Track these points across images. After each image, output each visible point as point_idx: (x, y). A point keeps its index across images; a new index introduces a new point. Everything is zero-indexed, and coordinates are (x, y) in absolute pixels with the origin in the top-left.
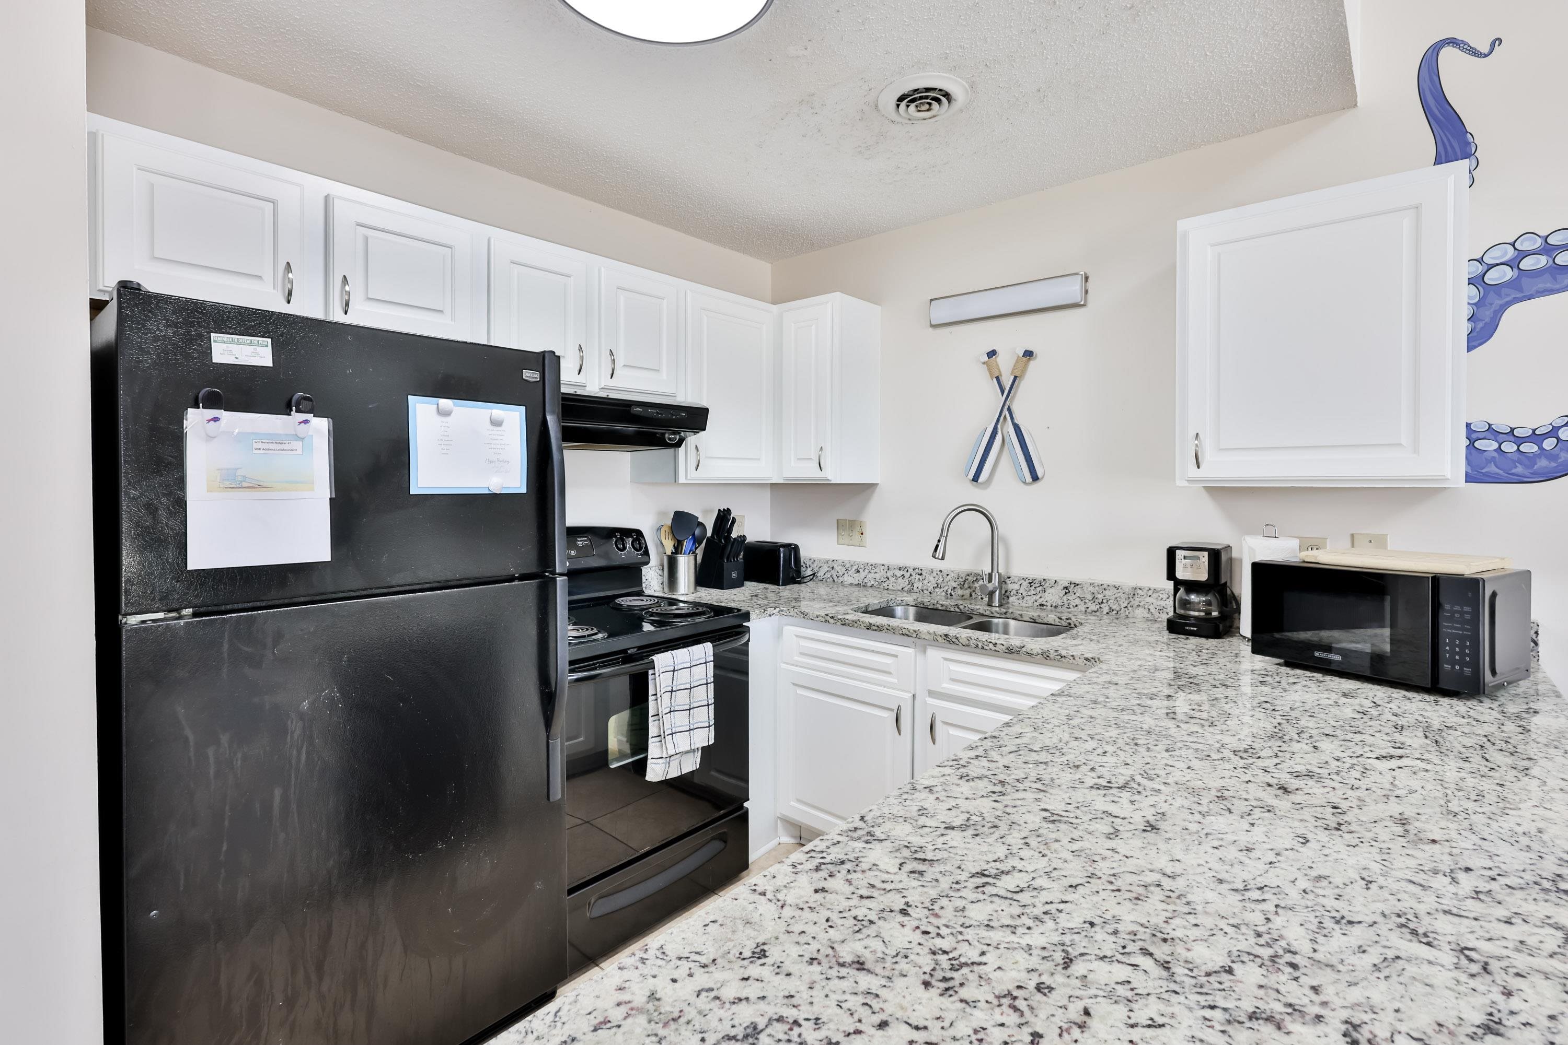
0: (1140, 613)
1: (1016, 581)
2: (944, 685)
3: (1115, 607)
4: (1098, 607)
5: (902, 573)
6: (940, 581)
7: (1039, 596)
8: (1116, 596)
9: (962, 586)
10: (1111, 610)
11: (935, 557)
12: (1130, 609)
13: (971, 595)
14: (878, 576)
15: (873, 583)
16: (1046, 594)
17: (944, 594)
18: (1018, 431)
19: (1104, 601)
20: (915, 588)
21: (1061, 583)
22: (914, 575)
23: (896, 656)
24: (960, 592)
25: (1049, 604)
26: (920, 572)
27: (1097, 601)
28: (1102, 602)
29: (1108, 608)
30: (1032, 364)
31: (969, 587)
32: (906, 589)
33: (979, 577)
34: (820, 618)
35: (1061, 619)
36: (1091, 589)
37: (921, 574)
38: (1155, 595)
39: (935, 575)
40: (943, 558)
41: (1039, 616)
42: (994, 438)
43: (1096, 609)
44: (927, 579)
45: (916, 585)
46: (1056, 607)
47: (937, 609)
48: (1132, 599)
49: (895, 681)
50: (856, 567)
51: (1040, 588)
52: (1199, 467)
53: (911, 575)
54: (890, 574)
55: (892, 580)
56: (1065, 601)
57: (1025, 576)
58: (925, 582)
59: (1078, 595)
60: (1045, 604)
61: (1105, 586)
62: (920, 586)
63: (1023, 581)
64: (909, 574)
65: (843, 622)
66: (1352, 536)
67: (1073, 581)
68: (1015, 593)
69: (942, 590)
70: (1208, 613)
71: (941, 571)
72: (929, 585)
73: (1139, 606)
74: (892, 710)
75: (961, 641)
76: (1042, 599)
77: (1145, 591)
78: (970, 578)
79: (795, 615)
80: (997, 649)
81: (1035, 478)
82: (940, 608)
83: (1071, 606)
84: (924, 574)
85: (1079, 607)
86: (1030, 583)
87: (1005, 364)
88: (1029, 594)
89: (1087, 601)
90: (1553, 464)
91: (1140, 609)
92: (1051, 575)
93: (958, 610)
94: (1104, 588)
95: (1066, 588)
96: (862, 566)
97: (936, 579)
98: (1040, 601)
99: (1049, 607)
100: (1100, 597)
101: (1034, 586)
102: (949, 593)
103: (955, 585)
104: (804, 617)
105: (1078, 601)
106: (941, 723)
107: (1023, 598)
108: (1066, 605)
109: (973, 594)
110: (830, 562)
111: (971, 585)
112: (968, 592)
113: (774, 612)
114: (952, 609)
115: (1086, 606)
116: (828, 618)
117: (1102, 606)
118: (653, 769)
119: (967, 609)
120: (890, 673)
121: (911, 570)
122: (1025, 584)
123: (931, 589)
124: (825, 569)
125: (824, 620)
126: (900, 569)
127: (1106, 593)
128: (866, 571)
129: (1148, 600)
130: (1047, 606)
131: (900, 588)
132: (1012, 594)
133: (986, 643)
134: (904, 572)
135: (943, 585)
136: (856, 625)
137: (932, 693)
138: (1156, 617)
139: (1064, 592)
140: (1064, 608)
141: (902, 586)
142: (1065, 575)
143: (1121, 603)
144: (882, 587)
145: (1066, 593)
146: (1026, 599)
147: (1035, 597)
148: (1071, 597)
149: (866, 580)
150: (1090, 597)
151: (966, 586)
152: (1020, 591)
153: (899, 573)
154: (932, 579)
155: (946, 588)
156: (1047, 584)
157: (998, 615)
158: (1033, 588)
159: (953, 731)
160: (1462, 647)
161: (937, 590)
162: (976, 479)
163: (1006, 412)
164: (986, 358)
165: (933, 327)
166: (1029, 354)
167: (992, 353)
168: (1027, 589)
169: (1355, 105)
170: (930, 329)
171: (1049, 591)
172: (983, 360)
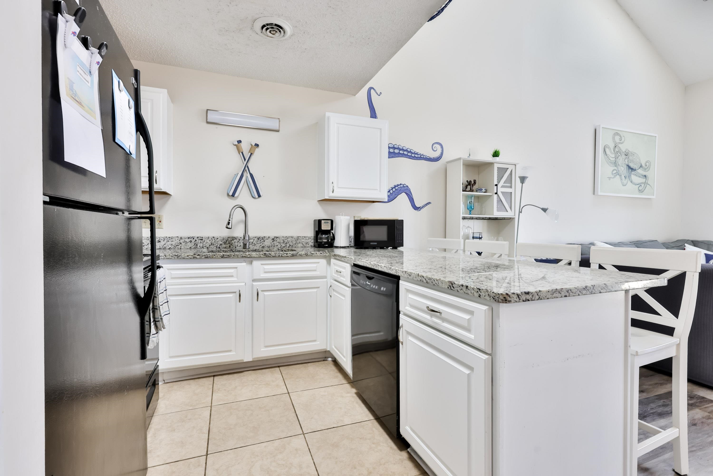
0: (300, 245)
1: (253, 238)
2: (262, 275)
3: (291, 244)
4: (285, 245)
5: (190, 240)
6: (213, 242)
7: (262, 243)
8: (292, 240)
9: (225, 243)
10: (290, 245)
11: (227, 228)
12: (297, 244)
13: (230, 247)
14: (173, 243)
15: (171, 247)
16: (265, 242)
17: (215, 247)
18: (251, 175)
19: (288, 242)
20: (198, 247)
21: (271, 238)
22: (198, 240)
23: (236, 268)
24: (224, 246)
25: (266, 246)
26: (201, 239)
27: (285, 243)
28: (287, 243)
29: (289, 245)
30: (257, 150)
31: (229, 243)
32: (193, 247)
33: (234, 238)
36: (283, 239)
37: (202, 240)
38: (305, 239)
39: (210, 239)
40: (231, 228)
42: (242, 178)
43: (284, 246)
44: (205, 242)
45: (199, 245)
46: (269, 247)
48: (297, 241)
49: (236, 279)
51: (262, 240)
52: (333, 193)
53: (196, 240)
54: (181, 241)
55: (183, 244)
56: (273, 244)
57: (256, 236)
58: (204, 243)
59: (278, 241)
60: (265, 246)
61: (288, 237)
62: (201, 245)
63: (255, 238)
64: (194, 240)
67: (276, 236)
68: (251, 243)
69: (214, 246)
70: (328, 240)
71: (214, 237)
72: (207, 244)
73: (299, 243)
74: (235, 292)
75: (272, 255)
76: (263, 245)
77: (302, 237)
78: (229, 239)
79: (171, 257)
80: (288, 255)
81: (259, 196)
83: (275, 246)
84: (204, 239)
85: (278, 246)
86: (258, 239)
87: (245, 147)
88: (258, 243)
89: (281, 243)
91: (300, 244)
92: (267, 235)
94: (287, 238)
95: (273, 239)
96: (162, 239)
97: (211, 241)
98: (262, 245)
99: (266, 247)
100: (286, 241)
101: (260, 239)
102: (218, 247)
103: (221, 243)
104: (178, 258)
105: (278, 244)
107: (255, 245)
108: (273, 246)
109: (231, 246)
111: (230, 242)
112: (228, 245)
115: (281, 245)
117: (286, 244)
120: (232, 276)
121: (195, 238)
122: (256, 239)
123: (208, 246)
125: (192, 257)
126: (189, 238)
127: (288, 239)
128: (165, 241)
129: (303, 240)
130: (265, 247)
131: (189, 248)
133: (283, 254)
134: (192, 239)
135: (215, 243)
137: (254, 280)
138: (305, 246)
139: (272, 241)
140: (272, 247)
141: (190, 246)
142: (272, 235)
143: (293, 243)
144: (177, 248)
145: (273, 241)
146: (256, 245)
147: (260, 244)
148: (275, 242)
149: (165, 246)
150: (282, 241)
151: (227, 243)
153: (188, 240)
154: (208, 241)
155: (217, 245)
156: (265, 238)
158: (259, 240)
159: (266, 293)
161: (211, 246)
162: (233, 195)
163: (247, 168)
164: (237, 143)
165: (208, 123)
166: (257, 145)
167: (239, 142)
168: (257, 241)
169: (355, 95)
170: (205, 124)
171: (266, 241)
172: (235, 144)
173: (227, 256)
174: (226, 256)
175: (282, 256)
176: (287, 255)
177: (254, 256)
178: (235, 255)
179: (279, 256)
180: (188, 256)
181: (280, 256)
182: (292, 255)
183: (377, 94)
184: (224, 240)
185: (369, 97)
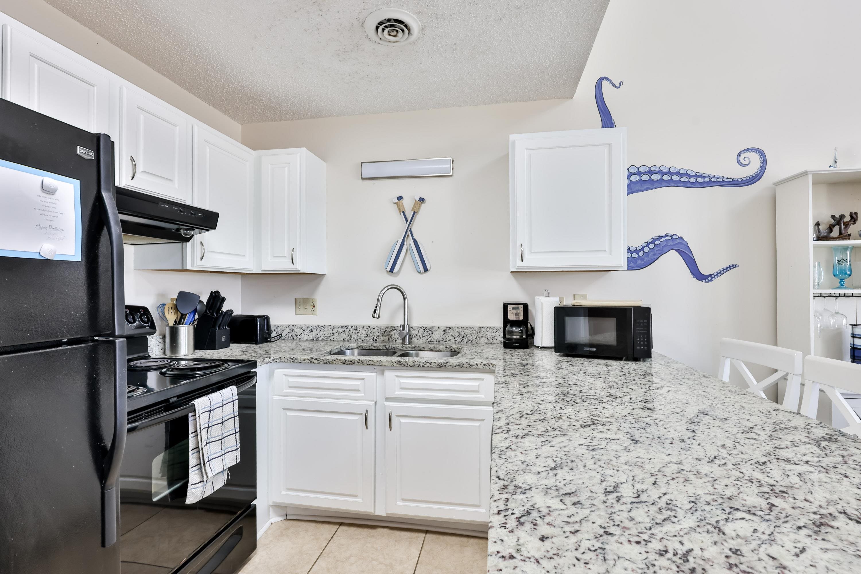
0: (483, 340)
1: (416, 329)
2: (397, 393)
3: (470, 338)
4: (462, 339)
5: (343, 330)
6: (369, 333)
7: (429, 336)
8: (471, 332)
9: (383, 335)
10: (469, 340)
11: (374, 317)
12: (478, 339)
13: (389, 339)
14: (326, 333)
15: (323, 337)
16: (434, 334)
17: (371, 340)
18: (416, 243)
19: (465, 336)
20: (352, 339)
21: (441, 328)
22: (351, 330)
23: (363, 379)
24: (382, 338)
25: (435, 340)
26: (355, 328)
27: (461, 336)
28: (464, 337)
29: (467, 339)
30: (423, 206)
31: (388, 335)
32: (346, 339)
33: (393, 328)
34: (306, 361)
35: (446, 347)
36: (458, 330)
37: (356, 330)
38: (490, 331)
39: (366, 329)
40: (379, 318)
41: (434, 347)
42: (403, 247)
43: (460, 341)
44: (360, 332)
45: (353, 337)
46: (439, 342)
47: (371, 349)
48: (479, 334)
49: (363, 395)
50: (310, 328)
51: (430, 332)
52: (522, 261)
53: (349, 331)
54: (334, 331)
55: (336, 334)
56: (444, 338)
57: (421, 326)
58: (359, 334)
59: (451, 334)
60: (433, 340)
61: (465, 328)
62: (356, 337)
64: (348, 330)
65: (325, 362)
66: (574, 295)
67: (448, 326)
68: (415, 336)
69: (370, 338)
70: (521, 336)
71: (369, 327)
72: (362, 335)
73: (482, 337)
74: (361, 414)
76: (431, 338)
77: (485, 329)
78: (388, 330)
79: (286, 361)
80: (432, 366)
81: (426, 270)
82: (374, 348)
83: (447, 340)
84: (358, 329)
85: (452, 340)
86: (424, 329)
87: (408, 204)
88: (424, 336)
89: (456, 337)
90: (643, 262)
91: (483, 338)
92: (436, 324)
93: (385, 349)
94: (464, 329)
95: (444, 330)
96: (315, 328)
97: (367, 331)
98: (430, 339)
99: (435, 342)
100: (463, 334)
101: (427, 331)
102: (375, 339)
103: (378, 334)
104: (293, 362)
105: (451, 337)
106: (395, 416)
107: (420, 338)
108: (445, 340)
109: (390, 339)
110: (291, 327)
111: (389, 333)
112: (387, 338)
113: (269, 360)
114: (381, 348)
115: (455, 339)
116: (313, 360)
117: (463, 339)
118: (193, 493)
119: (391, 347)
120: (359, 391)
121: (349, 328)
122: (421, 330)
123: (363, 338)
124: (287, 331)
125: (309, 362)
126: (342, 327)
127: (466, 331)
128: (318, 330)
129: (488, 333)
130: (434, 341)
131: (342, 339)
132: (414, 336)
134: (345, 329)
135: (371, 335)
136: (335, 362)
137: (387, 399)
138: (491, 342)
139: (443, 333)
140: (443, 342)
141: (343, 338)
142: (443, 324)
143: (474, 336)
144: (329, 339)
145: (444, 334)
147: (427, 337)
148: (447, 335)
149: (317, 336)
150: (457, 334)
151: (386, 334)
152: (418, 335)
153: (341, 330)
154: (363, 332)
155: (373, 337)
156: (434, 329)
157: (410, 349)
158: (426, 332)
159: (403, 420)
160: (644, 338)
161: (367, 338)
162: (392, 271)
163: (409, 233)
164: (396, 201)
165: (363, 179)
166: (422, 200)
167: (400, 198)
168: (423, 333)
169: (572, 98)
170: (361, 181)
171: (435, 333)
172: (394, 202)
173: (350, 363)
174: (348, 363)
175: (423, 366)
176: (430, 365)
177: (384, 364)
178: (360, 362)
179: (419, 365)
180: (304, 360)
181: (421, 365)
182: (438, 366)
183: (614, 86)
184: (382, 331)
185: (598, 95)
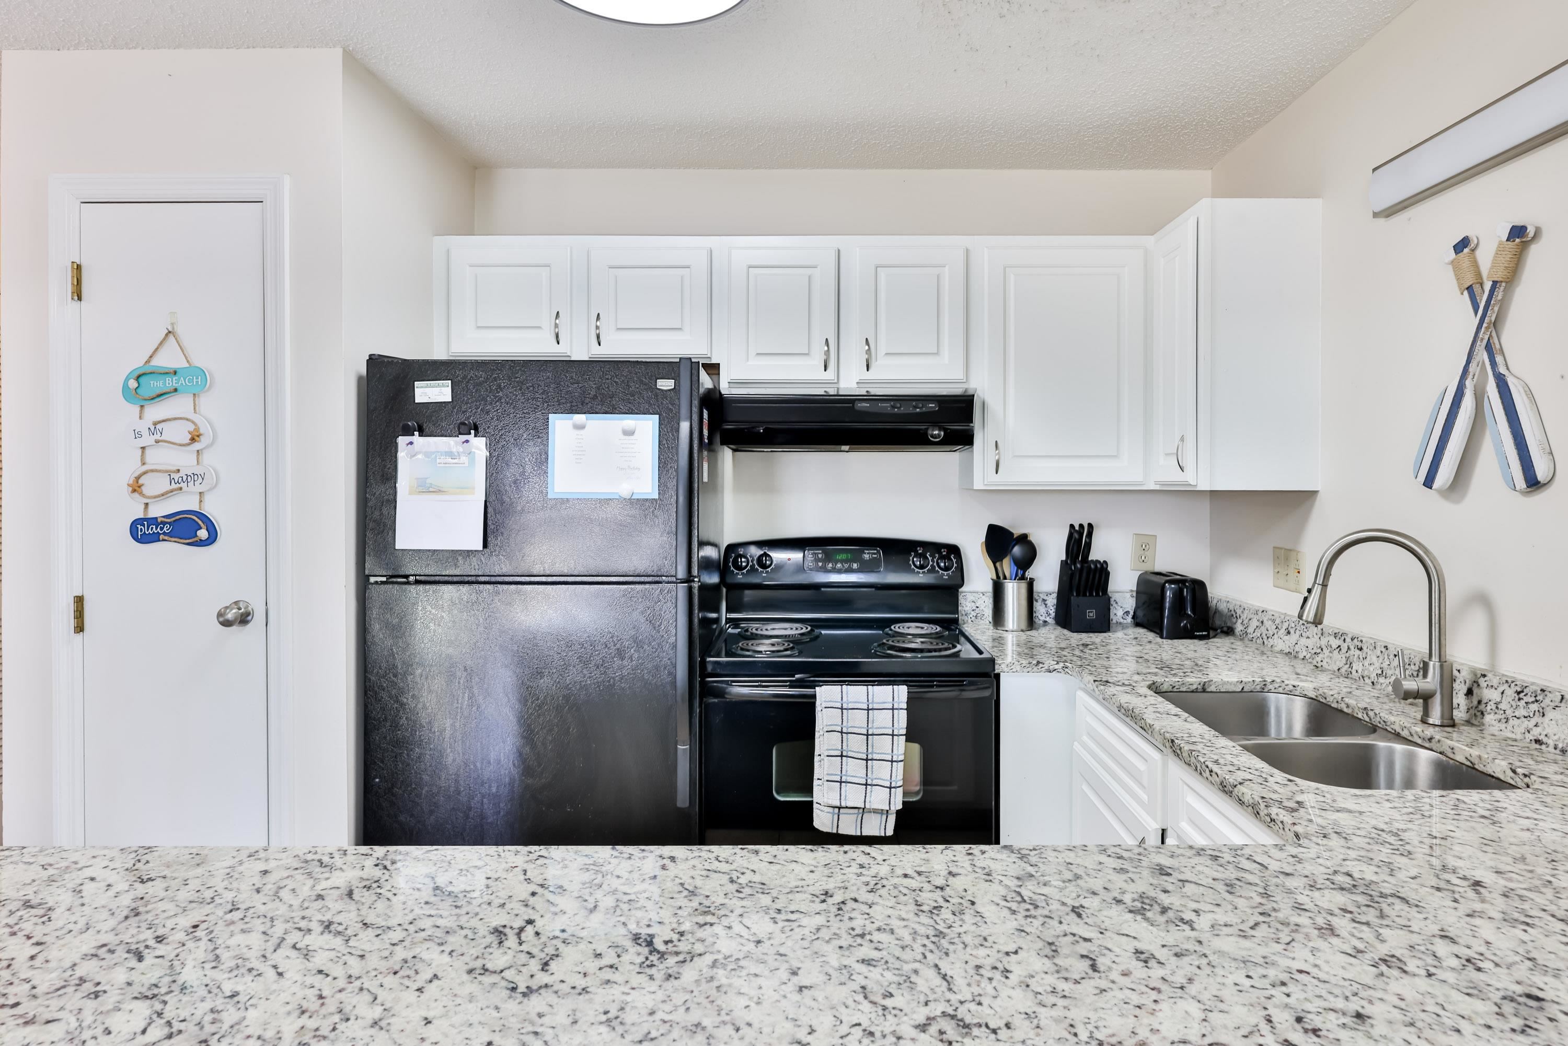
1: (1495, 684)
5: (1338, 643)
6: (1385, 665)
7: (1533, 722)
15: (1304, 653)
16: (1546, 719)
20: (1353, 672)
22: (1352, 647)
25: (1551, 743)
26: (1359, 644)
32: (1342, 671)
35: (1514, 772)
37: (1361, 649)
39: (1379, 653)
41: (1480, 757)
42: (1459, 407)
44: (1368, 658)
45: (1354, 667)
47: (1341, 711)
50: (1285, 625)
51: (1534, 707)
53: (1349, 648)
54: (1323, 642)
55: (1326, 652)
57: (1510, 677)
58: (1366, 663)
60: (1545, 740)
62: (1359, 669)
63: (1506, 686)
64: (1346, 645)
68: (1494, 707)
69: (1387, 681)
72: (1371, 668)
76: (1538, 730)
81: (1533, 484)
82: (1345, 710)
84: (1365, 648)
86: (1519, 693)
88: (1517, 714)
93: (1367, 719)
96: (1293, 625)
97: (1381, 659)
98: (1536, 732)
101: (1526, 699)
107: (1507, 720)
110: (1260, 613)
114: (1360, 716)
119: (1378, 719)
121: (1348, 640)
122: (1510, 692)
123: (1373, 676)
124: (1254, 623)
126: (1336, 635)
128: (1298, 633)
130: (1547, 745)
131: (1335, 668)
132: (1489, 708)
134: (1340, 642)
135: (1389, 672)
141: (1338, 664)
146: (1511, 721)
149: (1297, 649)
152: (1501, 706)
153: (1335, 643)
154: (1375, 659)
157: (1419, 741)
158: (1522, 703)
162: (1430, 484)
164: (1454, 254)
167: (1463, 244)
168: (1514, 704)
171: (1550, 714)
172: (1447, 261)
184: (1412, 667)
